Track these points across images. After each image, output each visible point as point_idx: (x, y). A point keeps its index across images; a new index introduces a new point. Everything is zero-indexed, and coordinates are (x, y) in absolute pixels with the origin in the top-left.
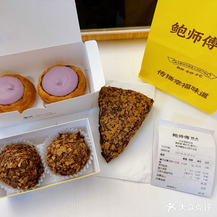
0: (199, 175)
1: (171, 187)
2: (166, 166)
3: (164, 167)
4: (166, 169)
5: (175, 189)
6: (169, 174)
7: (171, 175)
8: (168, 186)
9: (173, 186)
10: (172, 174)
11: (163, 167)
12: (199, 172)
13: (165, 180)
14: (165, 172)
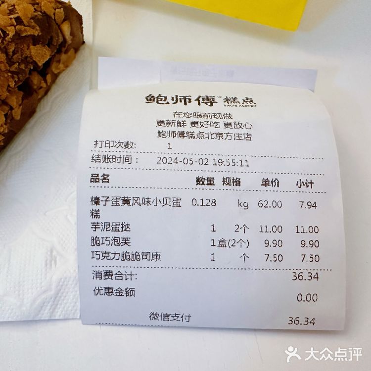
0: (278, 243)
1: (167, 316)
2: (126, 227)
3: (117, 234)
4: (126, 241)
5: (185, 323)
6: (144, 262)
7: (153, 263)
8: (154, 316)
9: (173, 313)
10: (157, 257)
11: (111, 235)
12: (278, 229)
13: (132, 290)
14: (125, 256)
